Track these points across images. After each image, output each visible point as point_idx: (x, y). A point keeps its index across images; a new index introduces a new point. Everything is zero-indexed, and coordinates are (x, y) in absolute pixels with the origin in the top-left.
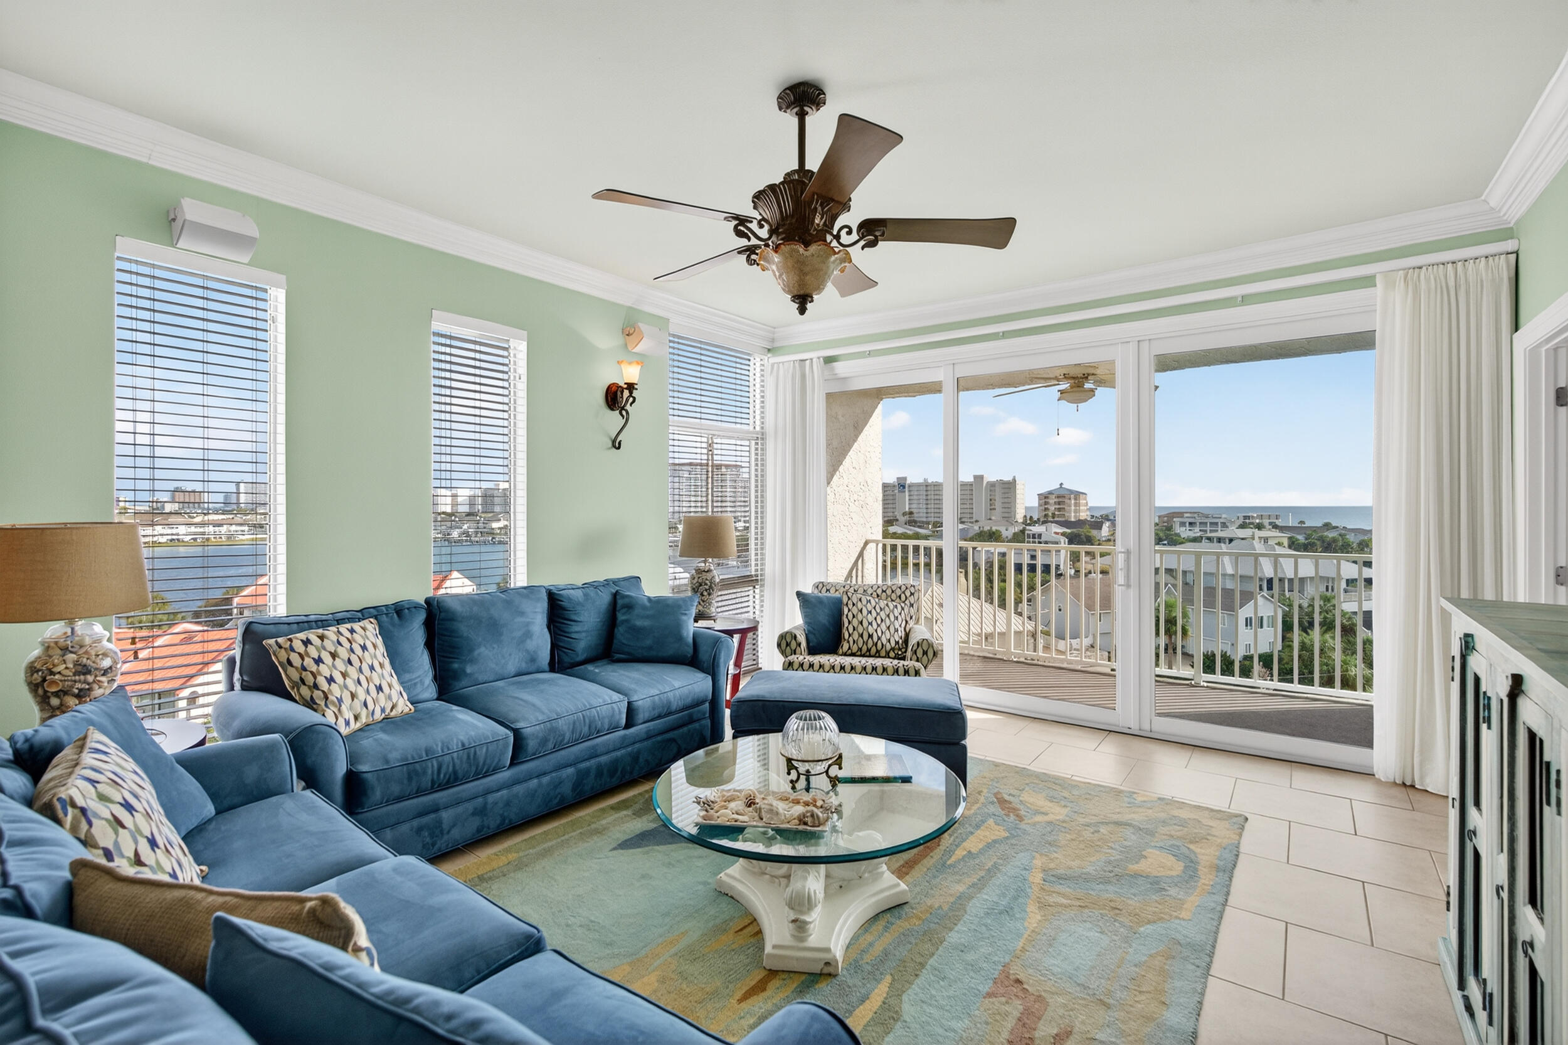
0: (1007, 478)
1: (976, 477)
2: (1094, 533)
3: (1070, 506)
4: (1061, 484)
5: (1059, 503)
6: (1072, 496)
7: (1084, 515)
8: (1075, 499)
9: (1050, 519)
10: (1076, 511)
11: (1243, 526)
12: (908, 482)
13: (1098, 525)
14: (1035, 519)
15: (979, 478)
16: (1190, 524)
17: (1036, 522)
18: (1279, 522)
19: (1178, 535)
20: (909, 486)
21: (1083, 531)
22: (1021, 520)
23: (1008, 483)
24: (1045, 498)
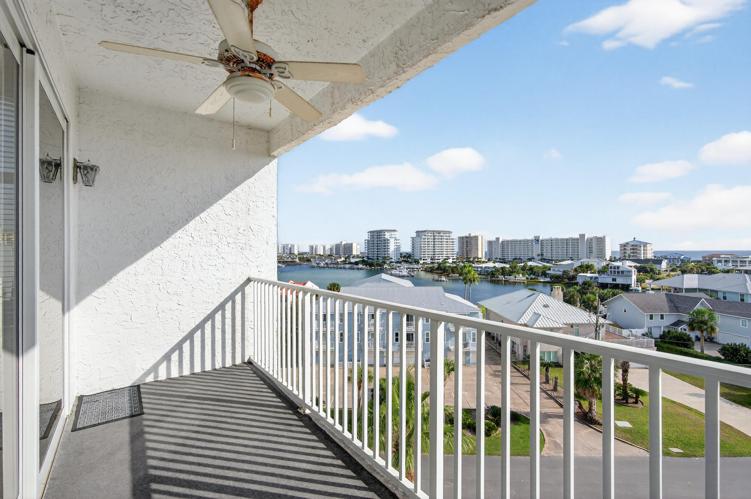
0: (600, 235)
1: (580, 235)
2: (656, 267)
3: (641, 251)
4: (635, 238)
5: (633, 249)
6: (642, 245)
7: (650, 256)
8: (644, 247)
9: (627, 258)
10: (644, 254)
12: (541, 238)
13: (658, 262)
14: (618, 258)
15: (582, 236)
16: (725, 261)
17: (617, 260)
19: (716, 268)
20: (541, 241)
21: (648, 266)
22: (608, 259)
23: (601, 238)
24: (624, 246)
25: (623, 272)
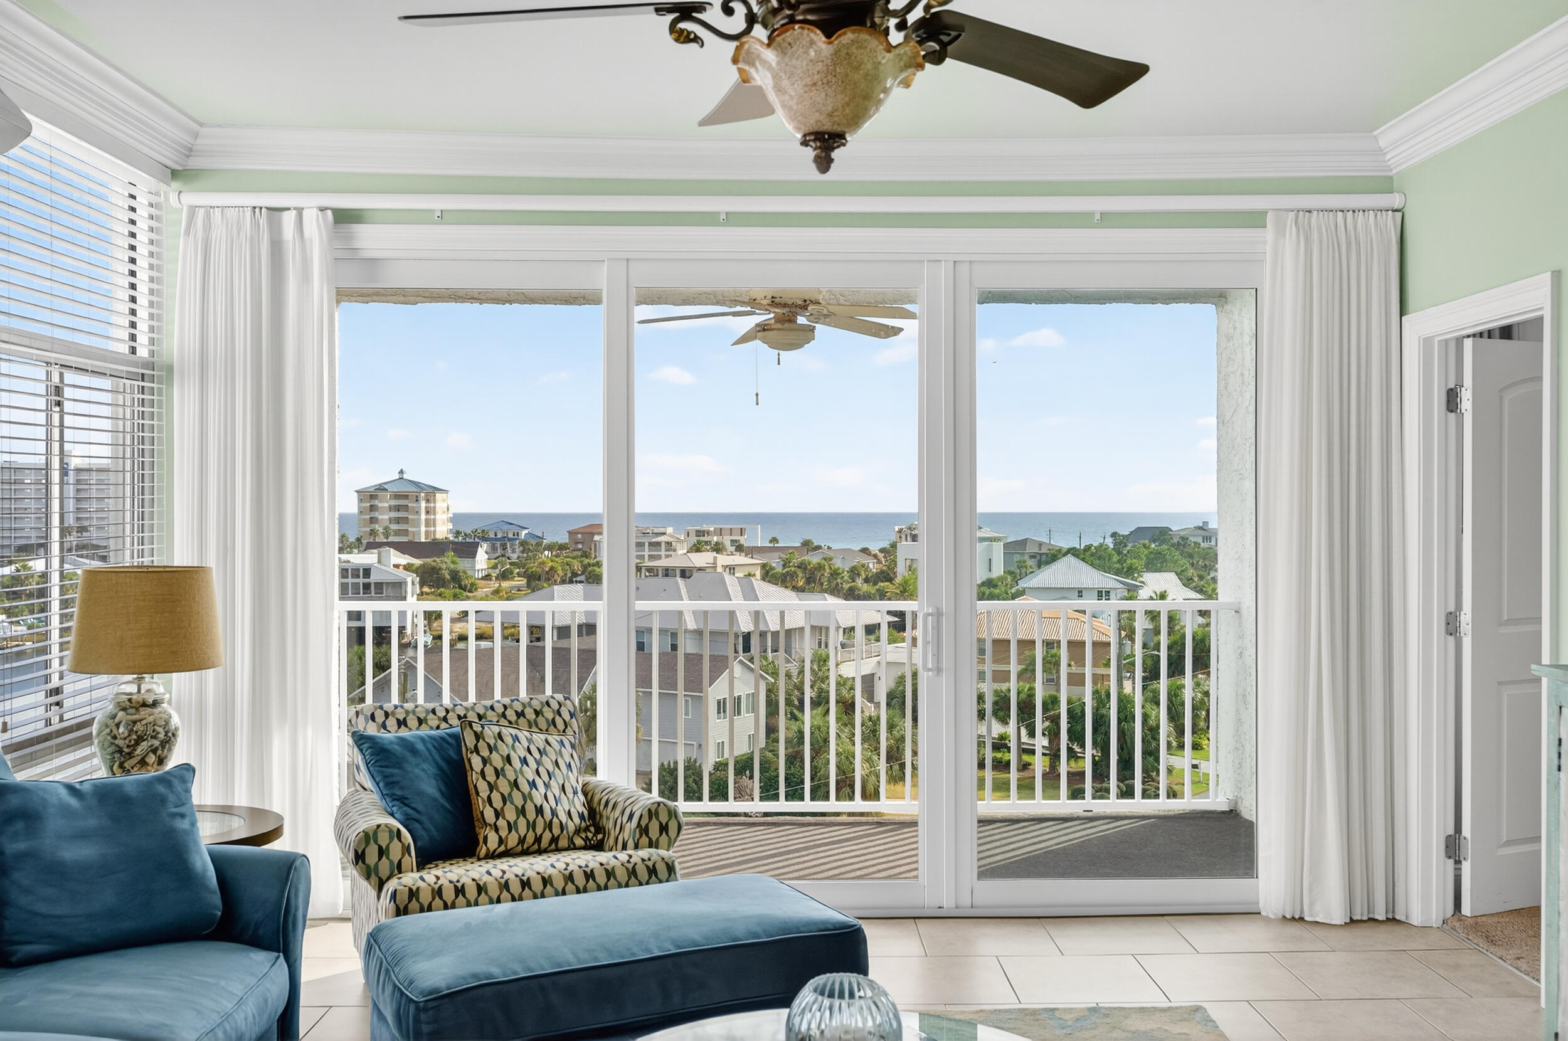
2: (462, 564)
3: (419, 513)
4: (402, 472)
5: (399, 508)
6: (421, 495)
7: (443, 530)
8: (428, 501)
9: (383, 538)
10: (428, 524)
11: (697, 548)
13: (467, 550)
14: (354, 538)
17: (355, 546)
18: (744, 540)
21: (444, 562)
25: (379, 586)
